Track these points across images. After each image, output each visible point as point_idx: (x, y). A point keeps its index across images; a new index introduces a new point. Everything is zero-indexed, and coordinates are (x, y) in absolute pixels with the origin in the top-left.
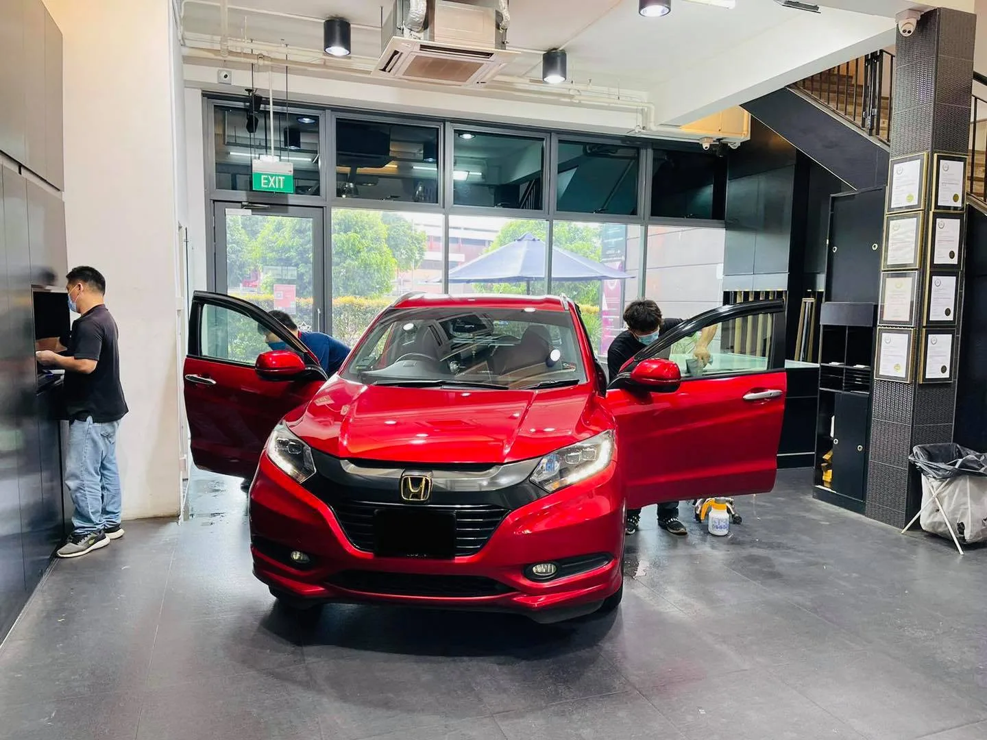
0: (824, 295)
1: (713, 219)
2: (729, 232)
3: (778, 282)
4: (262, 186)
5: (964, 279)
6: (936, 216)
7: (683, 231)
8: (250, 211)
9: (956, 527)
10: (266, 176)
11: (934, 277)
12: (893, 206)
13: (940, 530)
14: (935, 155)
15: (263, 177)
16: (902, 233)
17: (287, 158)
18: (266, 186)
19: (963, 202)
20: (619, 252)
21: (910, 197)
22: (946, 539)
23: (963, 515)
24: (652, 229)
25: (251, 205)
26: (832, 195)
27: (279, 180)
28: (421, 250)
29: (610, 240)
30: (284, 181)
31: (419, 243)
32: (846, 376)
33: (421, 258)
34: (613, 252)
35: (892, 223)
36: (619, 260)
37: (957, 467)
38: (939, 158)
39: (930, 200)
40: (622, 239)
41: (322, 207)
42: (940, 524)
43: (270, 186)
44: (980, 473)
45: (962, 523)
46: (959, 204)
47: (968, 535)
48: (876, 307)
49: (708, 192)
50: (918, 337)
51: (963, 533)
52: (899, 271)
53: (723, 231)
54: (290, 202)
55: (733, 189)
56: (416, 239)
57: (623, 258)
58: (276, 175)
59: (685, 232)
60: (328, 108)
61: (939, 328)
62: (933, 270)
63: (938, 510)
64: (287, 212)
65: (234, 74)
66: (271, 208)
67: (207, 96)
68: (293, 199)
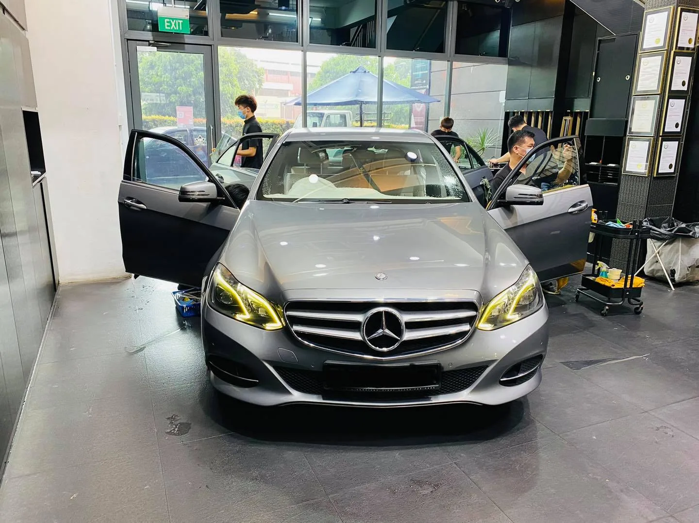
0: (589, 113)
1: (499, 56)
2: (510, 67)
3: (546, 105)
4: (166, 28)
5: (690, 101)
6: (676, 54)
7: (474, 66)
8: (156, 48)
9: (669, 272)
10: (168, 20)
11: (670, 100)
12: (644, 47)
13: (659, 274)
14: (679, 9)
15: (166, 20)
16: (650, 68)
17: (184, 7)
18: (169, 28)
19: (695, 44)
20: (424, 82)
21: (658, 41)
22: (662, 281)
23: (675, 264)
24: (456, 64)
25: (157, 44)
26: (599, 38)
27: (179, 23)
28: (260, 82)
29: (417, 73)
30: (182, 23)
31: (259, 76)
32: (601, 172)
33: (260, 87)
34: (420, 82)
35: (643, 60)
36: (424, 88)
37: (673, 232)
38: (682, 10)
39: (672, 43)
40: (427, 72)
41: (211, 45)
42: (658, 271)
43: (172, 28)
44: (690, 236)
45: (674, 269)
46: (692, 46)
47: (677, 277)
48: (627, 122)
49: (496, 35)
50: (656, 143)
51: (674, 276)
52: (646, 96)
53: (507, 66)
54: (187, 41)
55: (516, 33)
56: (256, 72)
57: (428, 87)
58: (176, 19)
59: (475, 67)
61: (670, 137)
62: (670, 95)
63: (657, 262)
64: (184, 49)
66: (171, 46)
68: (189, 38)
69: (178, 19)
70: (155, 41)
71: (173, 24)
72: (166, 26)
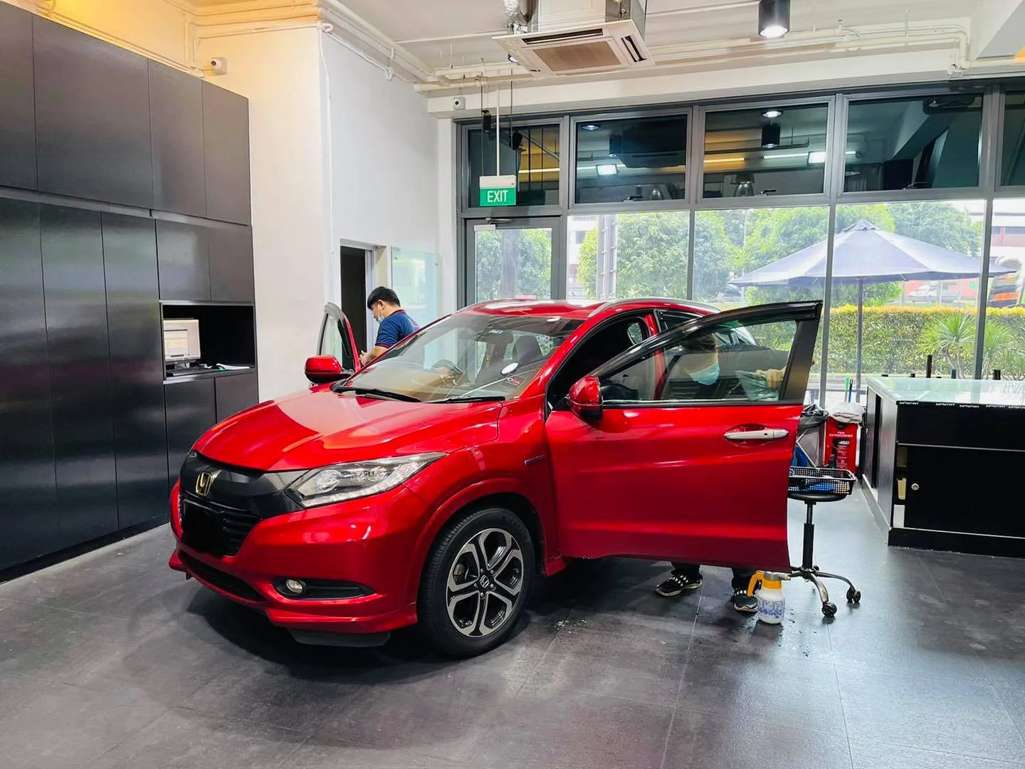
4: (489, 201)
8: (494, 225)
10: (492, 192)
15: (489, 192)
18: (492, 201)
27: (503, 193)
30: (507, 193)
41: (559, 216)
43: (495, 201)
54: (530, 214)
58: (500, 190)
60: (566, 114)
64: (528, 224)
65: (464, 99)
66: (513, 221)
67: (460, 123)
68: (534, 210)
69: (503, 189)
70: (493, 218)
71: (497, 195)
72: (487, 200)
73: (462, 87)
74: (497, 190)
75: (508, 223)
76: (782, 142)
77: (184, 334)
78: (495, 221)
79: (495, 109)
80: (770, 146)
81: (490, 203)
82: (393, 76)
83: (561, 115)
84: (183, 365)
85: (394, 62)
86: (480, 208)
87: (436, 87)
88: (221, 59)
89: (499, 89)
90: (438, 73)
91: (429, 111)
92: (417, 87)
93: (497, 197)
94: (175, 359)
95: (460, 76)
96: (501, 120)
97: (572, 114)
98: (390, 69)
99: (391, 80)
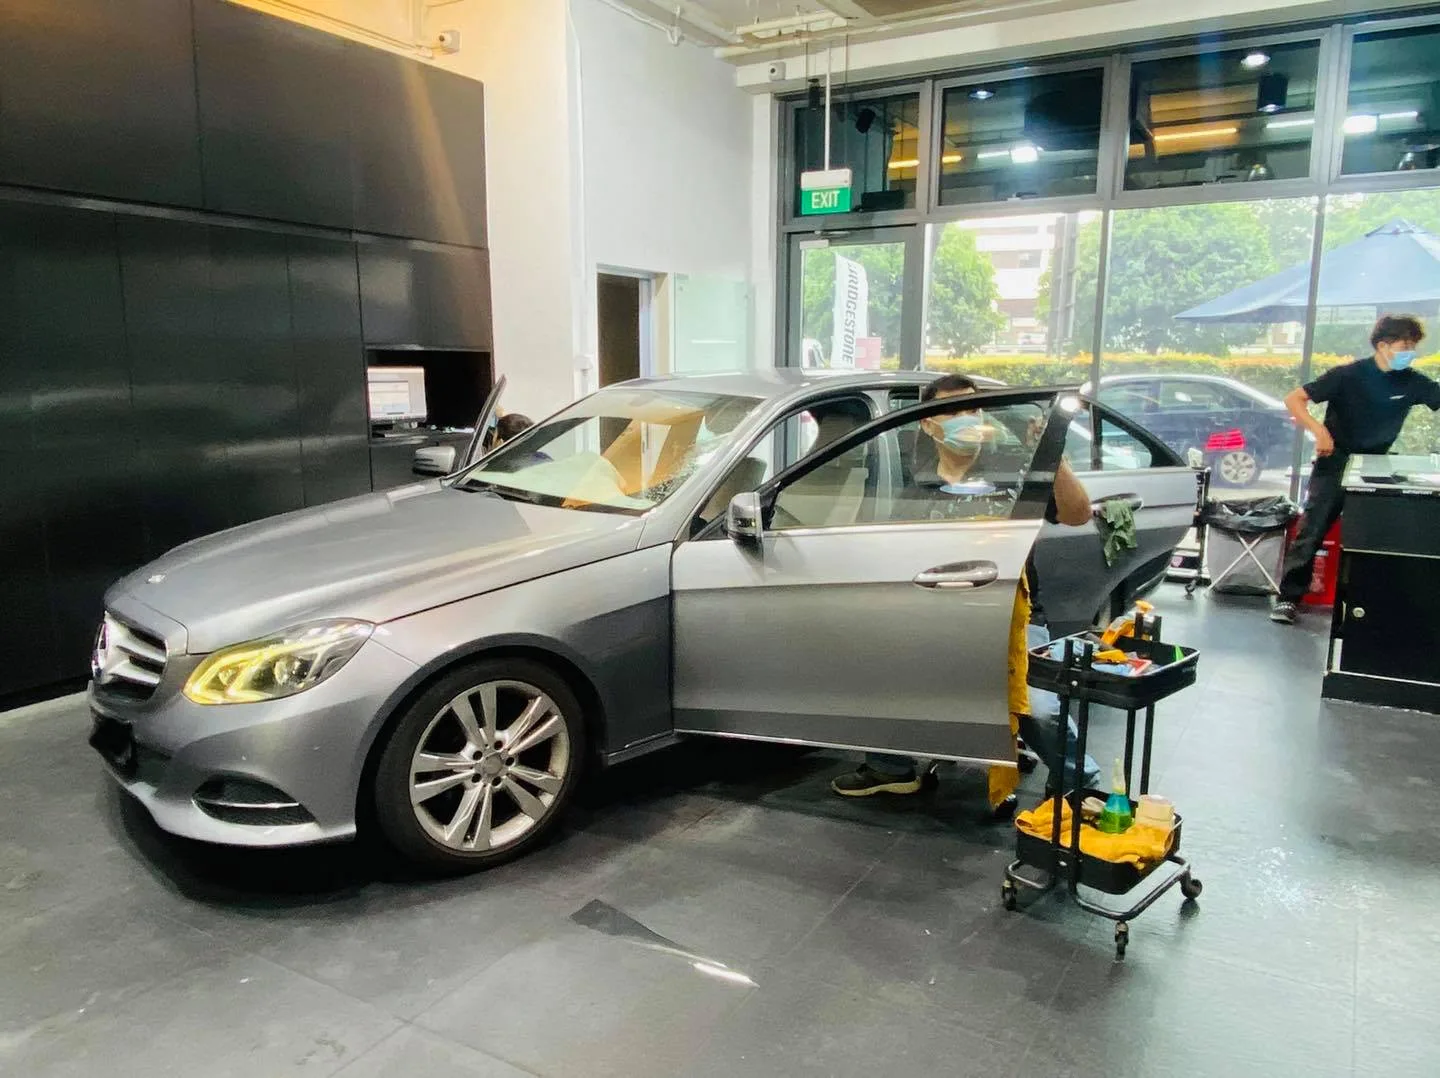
4: (814, 207)
8: (827, 241)
10: (818, 194)
15: (814, 194)
18: (818, 207)
25: (826, 234)
27: (833, 195)
30: (839, 195)
41: (915, 225)
43: (822, 206)
54: (875, 222)
58: (829, 190)
60: (930, 77)
64: (872, 238)
65: (784, 65)
66: (851, 235)
67: (785, 99)
68: (881, 217)
69: (832, 190)
70: (825, 230)
71: (824, 198)
72: (813, 204)
73: (780, 49)
74: (824, 191)
75: (846, 236)
76: (1290, 102)
77: (404, 387)
78: (828, 234)
79: (824, 77)
80: (1271, 108)
81: (815, 210)
82: (681, 38)
83: (920, 79)
84: (406, 426)
85: (680, 19)
86: (801, 219)
87: (743, 50)
88: (451, 32)
89: (831, 47)
90: (741, 30)
91: (739, 84)
92: (720, 52)
93: (824, 201)
94: (393, 417)
95: (774, 33)
96: (833, 92)
97: (935, 77)
98: (675, 29)
99: (677, 45)
